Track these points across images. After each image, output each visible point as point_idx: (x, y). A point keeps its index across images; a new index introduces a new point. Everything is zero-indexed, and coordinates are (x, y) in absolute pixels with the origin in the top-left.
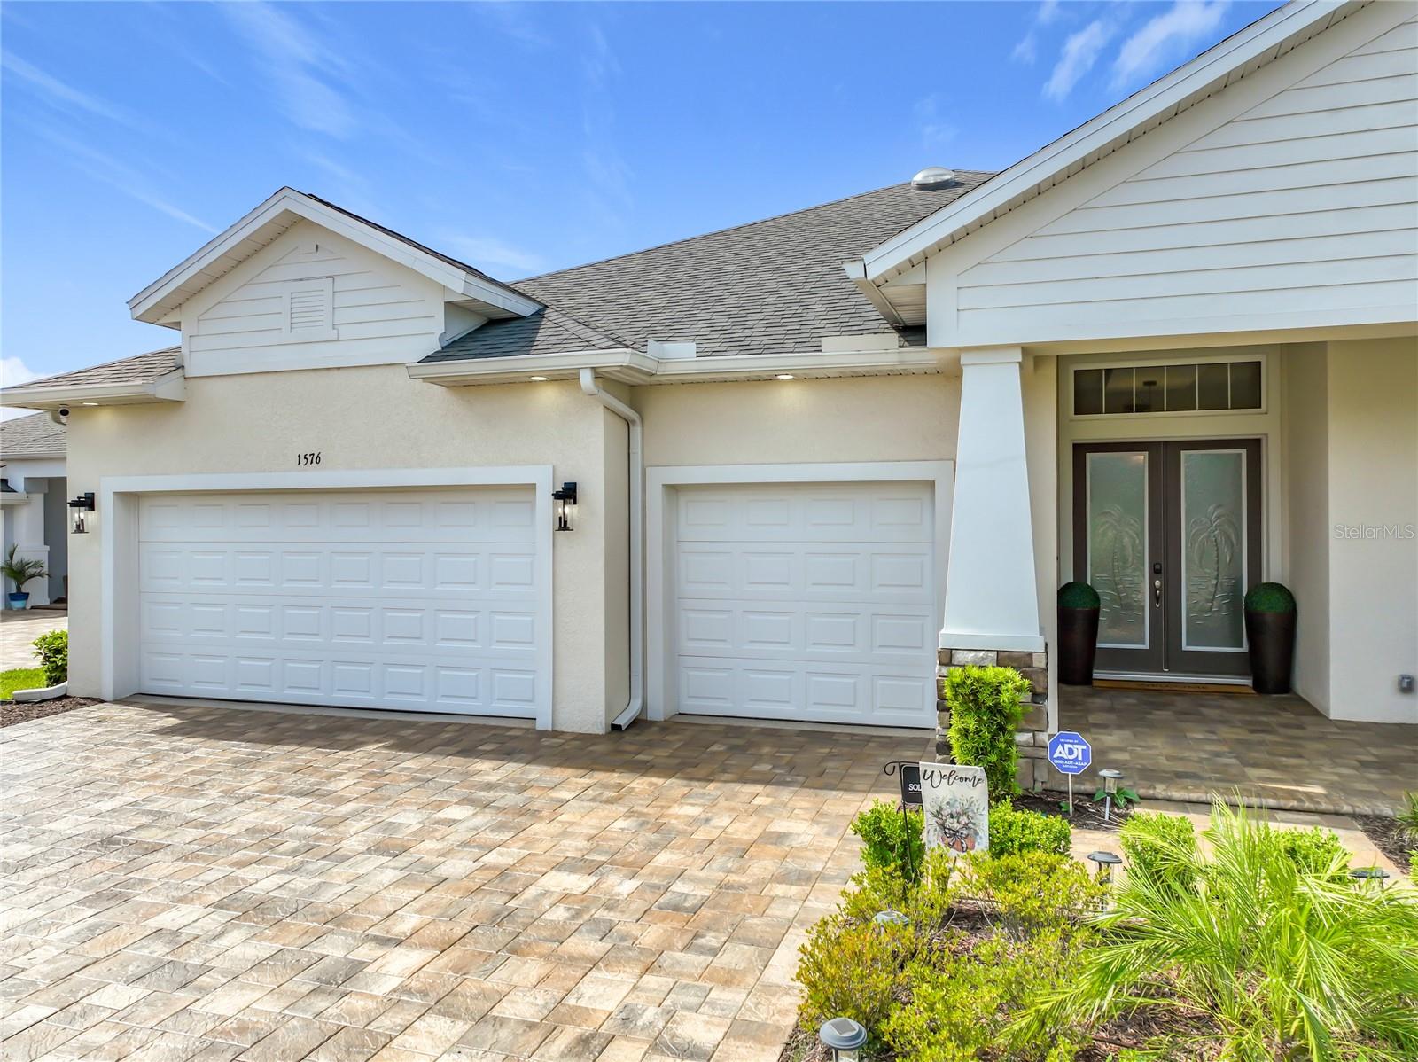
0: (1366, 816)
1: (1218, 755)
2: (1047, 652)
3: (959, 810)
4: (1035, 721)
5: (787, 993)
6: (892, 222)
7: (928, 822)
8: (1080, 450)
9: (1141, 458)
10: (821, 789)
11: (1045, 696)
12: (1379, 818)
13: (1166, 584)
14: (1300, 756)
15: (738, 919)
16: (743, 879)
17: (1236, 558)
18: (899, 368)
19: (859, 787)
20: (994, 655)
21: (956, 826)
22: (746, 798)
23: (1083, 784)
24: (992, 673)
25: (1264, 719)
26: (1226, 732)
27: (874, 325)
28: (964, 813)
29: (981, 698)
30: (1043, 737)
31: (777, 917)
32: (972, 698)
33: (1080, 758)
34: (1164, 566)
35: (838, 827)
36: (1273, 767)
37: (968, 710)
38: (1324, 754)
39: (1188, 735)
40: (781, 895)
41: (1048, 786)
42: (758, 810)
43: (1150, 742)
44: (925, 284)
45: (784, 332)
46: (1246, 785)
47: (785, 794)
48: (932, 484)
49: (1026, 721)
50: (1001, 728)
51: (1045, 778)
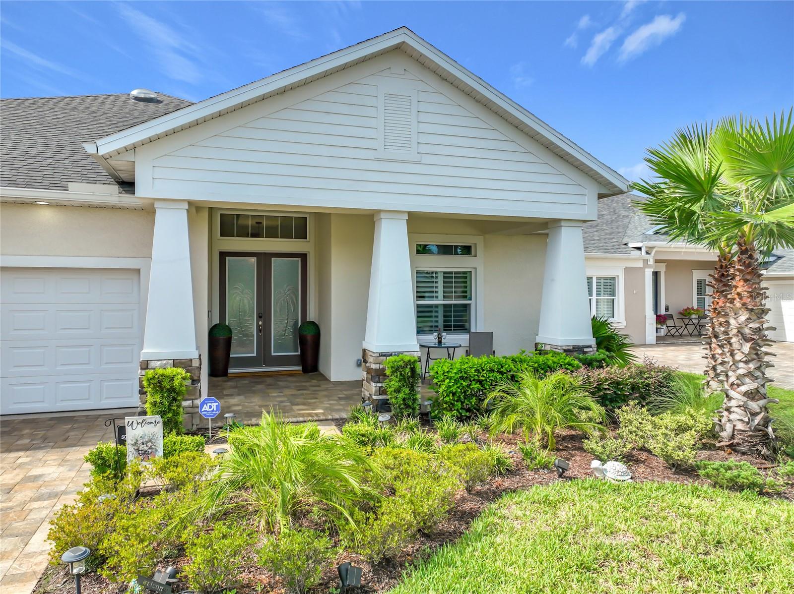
0: (337, 419)
1: (282, 402)
2: (200, 359)
3: (147, 440)
4: (193, 393)
5: (41, 554)
6: (117, 117)
7: (129, 449)
8: (223, 255)
9: (253, 260)
10: (65, 447)
11: (199, 381)
12: (342, 419)
13: (264, 323)
14: (316, 398)
15: (7, 526)
16: (10, 504)
17: (296, 309)
18: (119, 205)
19: (91, 443)
20: (171, 362)
21: (146, 448)
22: (12, 460)
23: (217, 423)
24: (170, 371)
25: (304, 384)
26: (288, 392)
27: (104, 178)
28: (150, 441)
29: (164, 384)
30: (198, 402)
31: (33, 519)
32: (158, 385)
33: (215, 410)
34: (264, 314)
35: (76, 465)
36: (304, 404)
37: (157, 391)
38: (326, 396)
39: (270, 395)
40: (37, 507)
41: (199, 427)
42: (20, 466)
43: (253, 400)
44: (134, 162)
45: (42, 176)
46: (293, 413)
47: (40, 454)
48: (138, 271)
49: (188, 394)
50: (175, 399)
51: (198, 423)
